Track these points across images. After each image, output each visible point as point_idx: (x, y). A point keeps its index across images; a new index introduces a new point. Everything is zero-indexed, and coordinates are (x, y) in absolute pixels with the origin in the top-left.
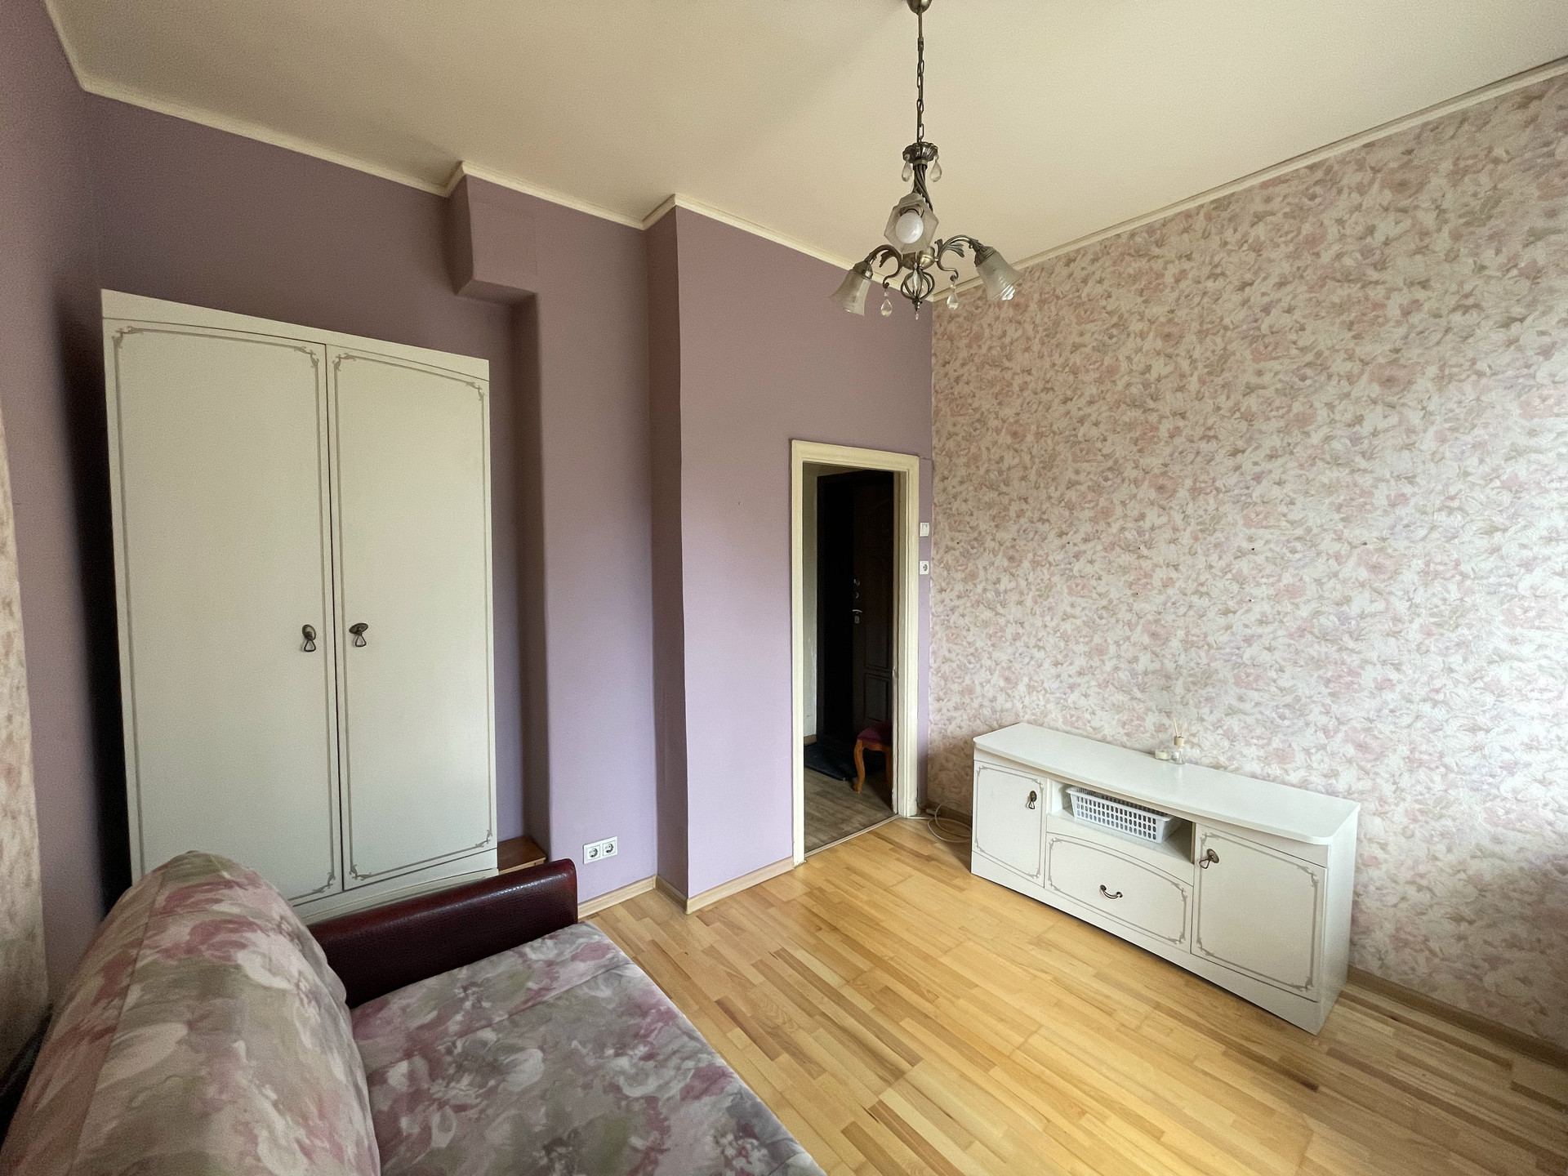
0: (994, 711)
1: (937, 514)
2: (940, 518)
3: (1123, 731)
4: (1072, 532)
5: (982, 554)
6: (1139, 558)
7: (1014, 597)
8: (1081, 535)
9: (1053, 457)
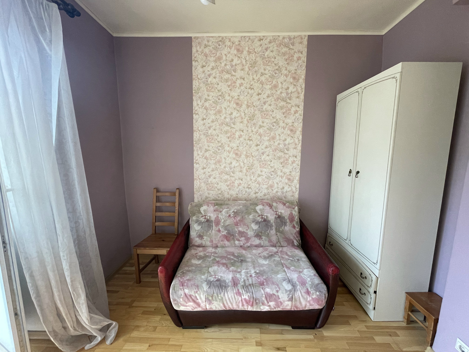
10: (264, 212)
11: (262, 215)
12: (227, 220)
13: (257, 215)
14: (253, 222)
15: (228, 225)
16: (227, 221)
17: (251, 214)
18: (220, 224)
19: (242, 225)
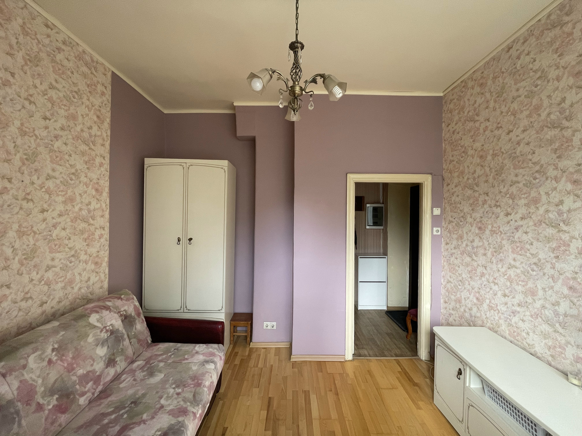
0: (471, 316)
1: (445, 203)
2: (446, 205)
3: (549, 353)
4: (514, 213)
5: (465, 224)
6: (559, 231)
7: (482, 251)
8: (519, 215)
9: (502, 168)
10: (105, 321)
11: (105, 327)
12: (48, 374)
13: (99, 331)
14: (97, 346)
15: (56, 381)
16: (50, 375)
17: (88, 336)
18: (36, 392)
19: (81, 363)
